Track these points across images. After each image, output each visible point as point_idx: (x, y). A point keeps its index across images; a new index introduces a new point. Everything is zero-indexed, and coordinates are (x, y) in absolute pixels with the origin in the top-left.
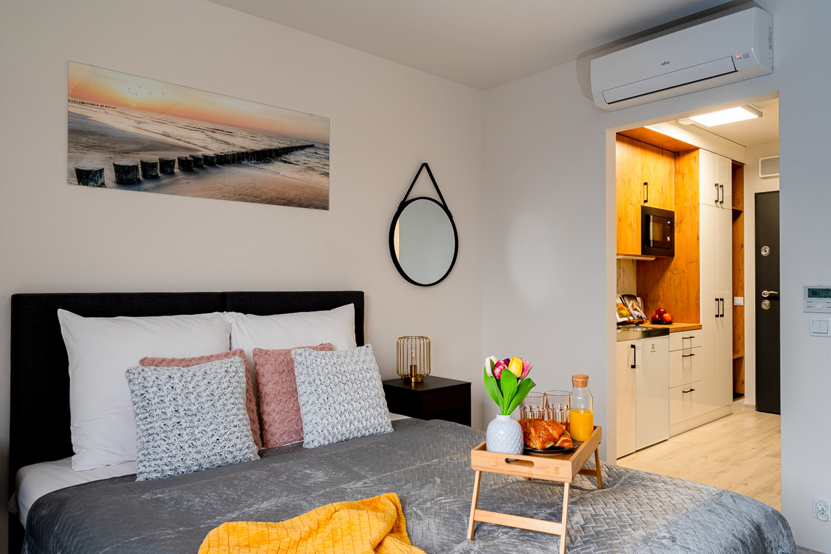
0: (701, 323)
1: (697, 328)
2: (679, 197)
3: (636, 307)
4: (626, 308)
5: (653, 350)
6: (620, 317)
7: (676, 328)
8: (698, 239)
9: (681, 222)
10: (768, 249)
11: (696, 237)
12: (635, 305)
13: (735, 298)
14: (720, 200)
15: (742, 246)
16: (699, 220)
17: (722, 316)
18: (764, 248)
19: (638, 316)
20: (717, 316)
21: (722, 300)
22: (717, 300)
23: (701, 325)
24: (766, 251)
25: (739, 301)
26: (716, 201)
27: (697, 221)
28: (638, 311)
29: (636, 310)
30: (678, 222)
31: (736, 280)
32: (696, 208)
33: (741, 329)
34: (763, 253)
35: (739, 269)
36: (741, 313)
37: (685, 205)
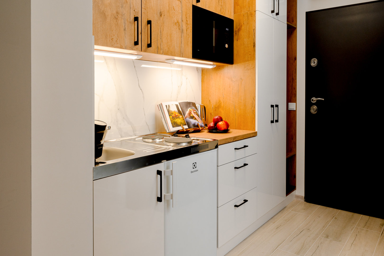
0: (256, 130)
1: (252, 135)
2: (238, 5)
3: (193, 114)
4: (181, 117)
5: (195, 169)
6: (173, 127)
7: (227, 139)
8: (254, 46)
9: (239, 30)
10: (316, 61)
11: (252, 44)
12: (192, 113)
13: (289, 103)
14: (276, 11)
15: (295, 59)
16: (255, 27)
17: (277, 121)
18: (313, 59)
19: (194, 125)
20: (272, 122)
21: (277, 106)
22: (272, 106)
23: (256, 133)
24: (314, 63)
25: (292, 106)
26: (273, 12)
27: (253, 28)
28: (195, 119)
29: (192, 117)
30: (237, 30)
31: (290, 88)
32: (252, 14)
33: (294, 130)
34: (312, 64)
35: (293, 78)
36: (294, 117)
37: (243, 12)
